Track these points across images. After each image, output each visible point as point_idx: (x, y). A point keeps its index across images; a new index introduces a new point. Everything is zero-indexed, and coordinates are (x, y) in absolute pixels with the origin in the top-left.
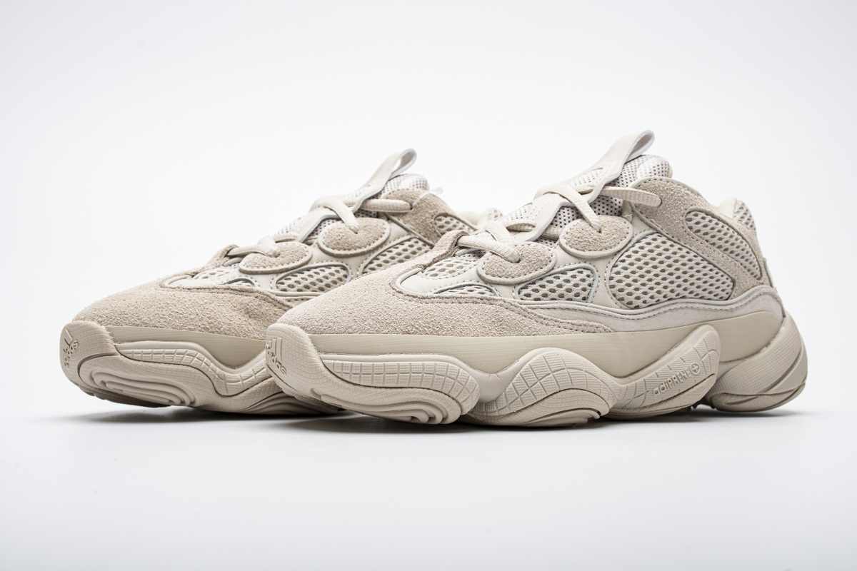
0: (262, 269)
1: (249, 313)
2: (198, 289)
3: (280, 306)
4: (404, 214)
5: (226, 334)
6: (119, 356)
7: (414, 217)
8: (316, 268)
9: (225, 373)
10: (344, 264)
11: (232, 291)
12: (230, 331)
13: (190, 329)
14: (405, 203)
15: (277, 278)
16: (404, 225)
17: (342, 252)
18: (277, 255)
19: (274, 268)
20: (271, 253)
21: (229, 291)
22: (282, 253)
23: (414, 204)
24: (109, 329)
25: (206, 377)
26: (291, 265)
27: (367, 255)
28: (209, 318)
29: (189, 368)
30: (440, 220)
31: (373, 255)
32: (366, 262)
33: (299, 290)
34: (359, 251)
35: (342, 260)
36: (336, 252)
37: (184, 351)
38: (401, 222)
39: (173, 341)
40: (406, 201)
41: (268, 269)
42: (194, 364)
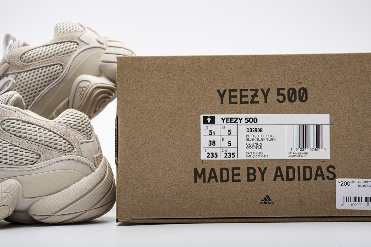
4: (9, 68)
7: (12, 66)
16: (12, 72)
23: (8, 62)
30: (23, 58)
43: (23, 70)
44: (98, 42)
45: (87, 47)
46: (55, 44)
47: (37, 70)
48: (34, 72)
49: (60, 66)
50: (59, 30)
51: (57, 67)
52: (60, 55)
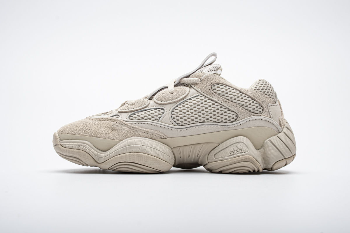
0: (125, 110)
1: (112, 129)
2: (95, 119)
3: (127, 126)
4: (197, 84)
5: (100, 137)
6: (60, 146)
7: (201, 85)
8: (150, 109)
9: (99, 154)
10: (163, 108)
11: (108, 120)
12: (102, 136)
13: (85, 135)
14: (198, 79)
15: (130, 114)
16: (196, 89)
17: (163, 102)
18: (133, 104)
19: (130, 110)
20: (131, 104)
21: (107, 120)
22: (136, 103)
23: (202, 79)
24: (59, 135)
25: (88, 155)
26: (138, 108)
27: (175, 103)
28: (94, 131)
29: (82, 151)
30: (215, 86)
31: (178, 103)
32: (174, 107)
33: (138, 119)
34: (171, 101)
35: (163, 106)
36: (160, 102)
37: (80, 144)
38: (195, 88)
39: (78, 140)
40: (199, 78)
41: (127, 110)
42: (83, 149)
43: (206, 95)
44: (280, 122)
45: (268, 119)
46: (248, 95)
47: (217, 104)
48: (214, 104)
49: (236, 116)
50: (259, 87)
51: (233, 115)
52: (244, 108)
